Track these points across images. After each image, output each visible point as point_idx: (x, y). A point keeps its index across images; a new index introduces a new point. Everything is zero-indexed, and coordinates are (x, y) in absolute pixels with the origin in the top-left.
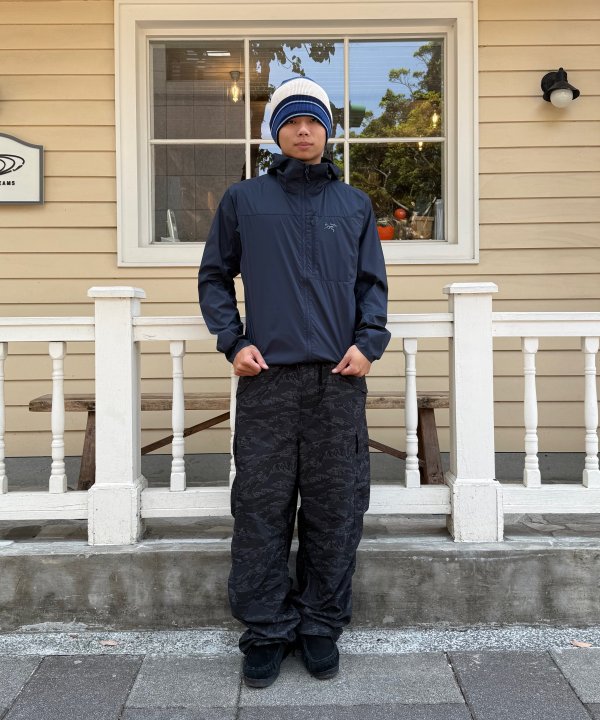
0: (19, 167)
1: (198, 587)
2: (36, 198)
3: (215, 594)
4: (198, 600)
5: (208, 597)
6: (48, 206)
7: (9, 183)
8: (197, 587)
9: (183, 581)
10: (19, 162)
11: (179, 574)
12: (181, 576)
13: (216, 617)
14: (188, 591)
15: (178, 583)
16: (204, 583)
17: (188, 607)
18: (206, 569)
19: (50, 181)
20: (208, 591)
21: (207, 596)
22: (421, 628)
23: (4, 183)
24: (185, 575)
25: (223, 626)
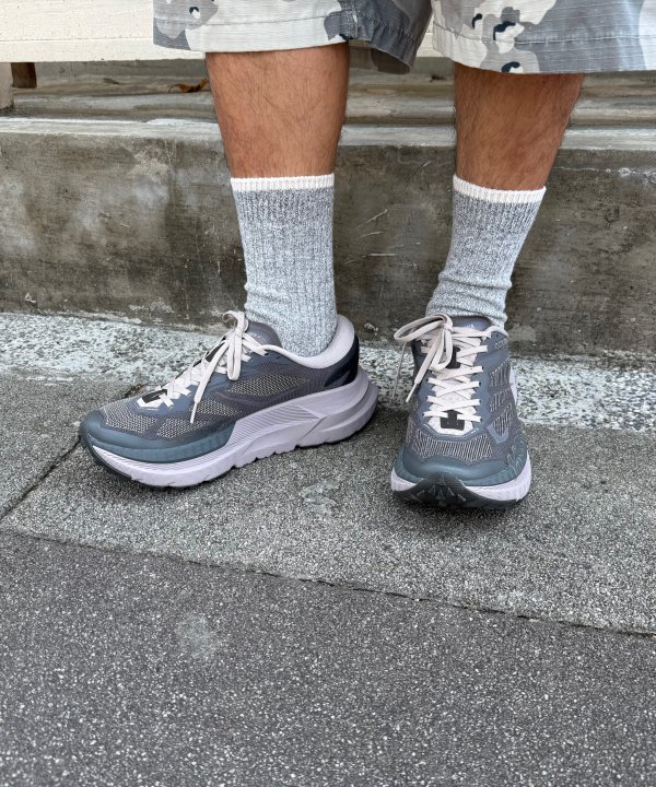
1: (65, 222)
3: (104, 241)
4: (69, 253)
5: (90, 247)
8: (62, 222)
9: (33, 208)
11: (19, 189)
12: (26, 194)
13: (114, 294)
14: (45, 229)
15: (22, 210)
16: (77, 214)
17: (51, 266)
18: (76, 180)
20: (86, 234)
21: (87, 246)
22: (608, 362)
24: (34, 192)
25: (131, 315)
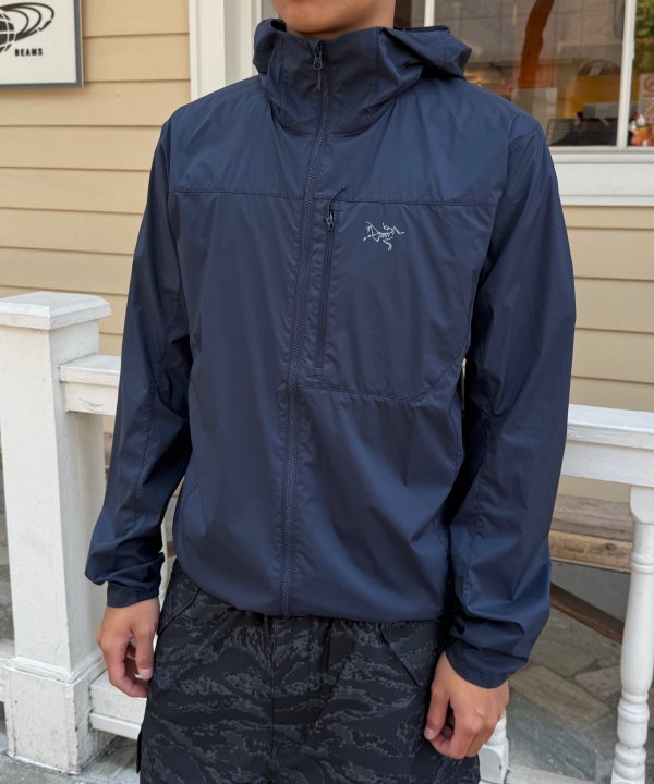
0: (48, 23)
2: (71, 78)
6: (94, 89)
7: (34, 52)
10: (46, 14)
19: (94, 45)
23: (28, 53)
